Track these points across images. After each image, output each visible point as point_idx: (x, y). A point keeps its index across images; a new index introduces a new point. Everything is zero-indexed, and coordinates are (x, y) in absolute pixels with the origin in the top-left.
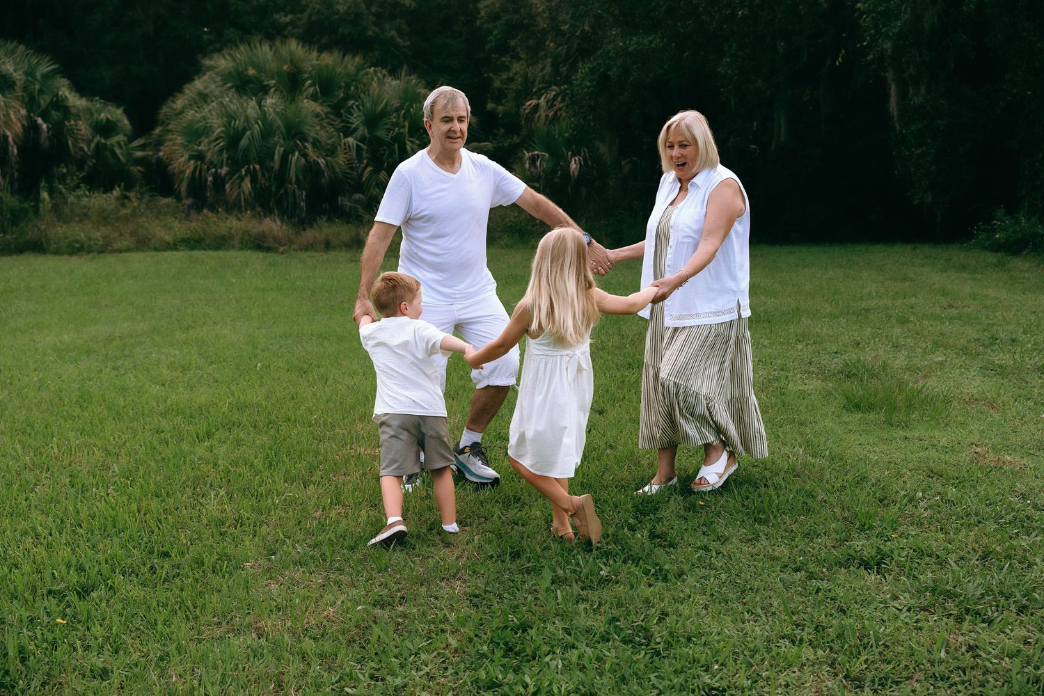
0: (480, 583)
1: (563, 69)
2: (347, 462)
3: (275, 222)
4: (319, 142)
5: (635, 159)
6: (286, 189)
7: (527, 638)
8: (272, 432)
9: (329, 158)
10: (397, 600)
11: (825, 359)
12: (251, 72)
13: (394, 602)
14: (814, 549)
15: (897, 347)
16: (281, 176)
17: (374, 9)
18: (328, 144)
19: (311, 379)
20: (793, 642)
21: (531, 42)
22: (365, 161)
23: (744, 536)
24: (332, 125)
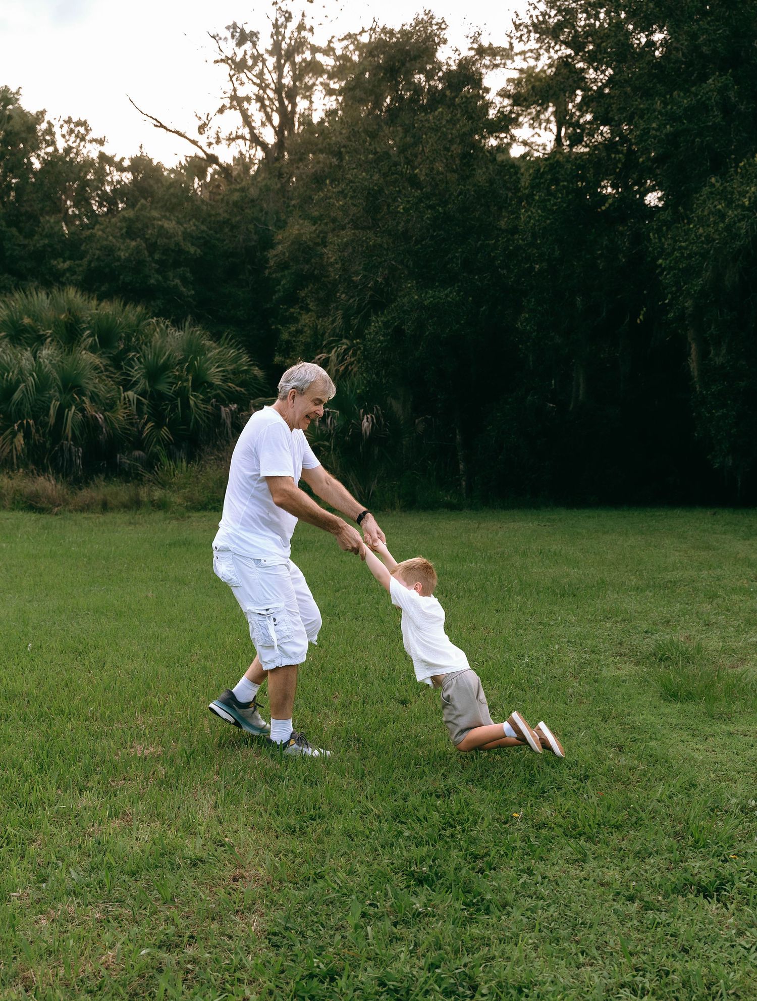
0: (279, 915)
1: (355, 322)
2: (127, 765)
3: (49, 480)
4: (98, 396)
5: (429, 417)
6: (62, 446)
7: (336, 989)
8: (44, 727)
9: (107, 413)
10: (186, 939)
11: (636, 639)
12: (27, 321)
13: (182, 942)
14: (646, 871)
15: (708, 625)
16: (57, 432)
17: (157, 257)
18: (107, 398)
19: (87, 663)
20: (634, 992)
21: (322, 294)
22: (146, 416)
23: (570, 855)
24: (111, 377)
